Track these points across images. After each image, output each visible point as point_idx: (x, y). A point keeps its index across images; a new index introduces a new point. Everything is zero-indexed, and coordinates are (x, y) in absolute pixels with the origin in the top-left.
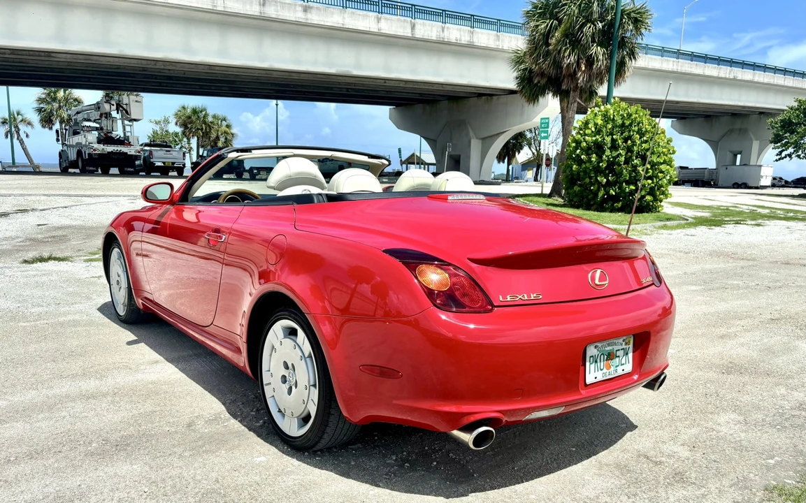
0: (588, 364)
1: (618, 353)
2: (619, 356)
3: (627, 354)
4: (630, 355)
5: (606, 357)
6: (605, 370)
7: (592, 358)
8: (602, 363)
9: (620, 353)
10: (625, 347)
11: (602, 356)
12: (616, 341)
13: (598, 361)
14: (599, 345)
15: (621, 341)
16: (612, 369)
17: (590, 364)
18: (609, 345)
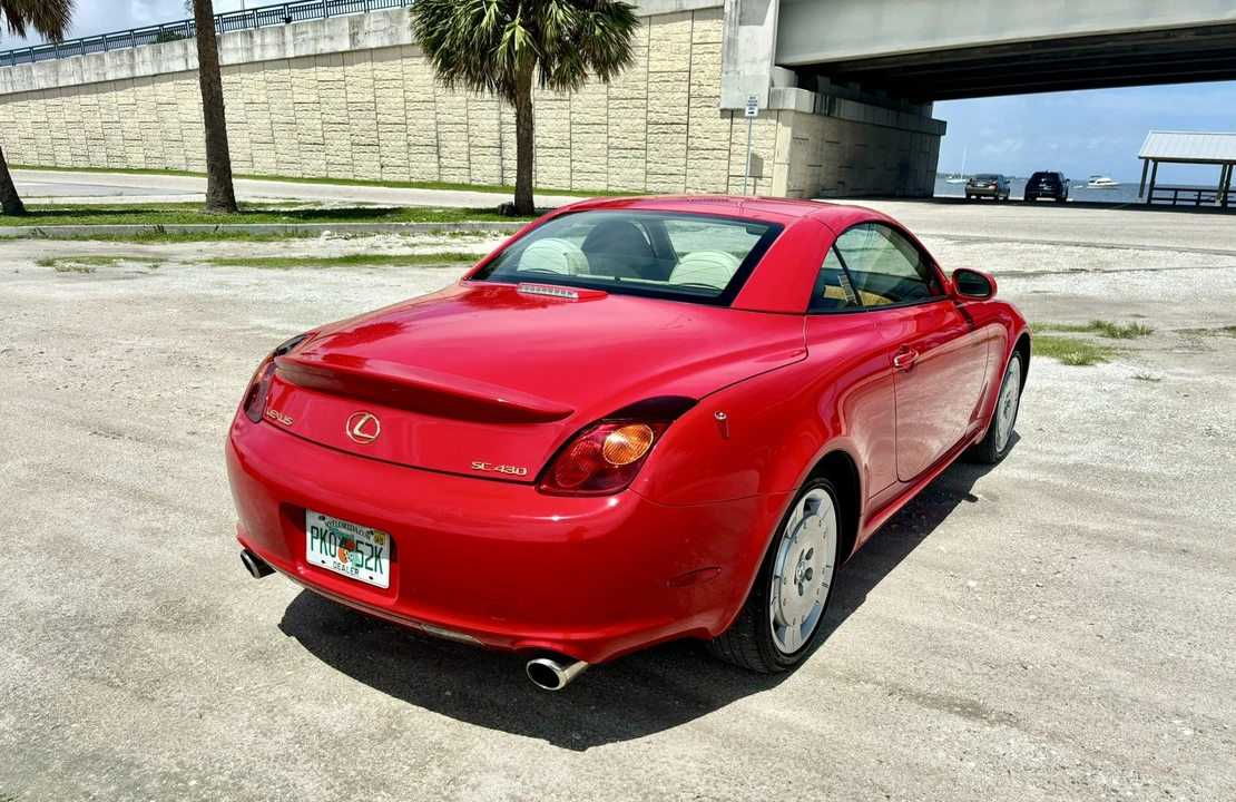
0: (309, 535)
1: (360, 547)
2: (362, 552)
3: (378, 557)
4: (385, 563)
5: (338, 541)
6: (337, 559)
7: (315, 531)
8: (333, 547)
9: (368, 550)
10: (374, 544)
11: (333, 537)
12: (359, 528)
13: (327, 538)
14: (328, 519)
15: (366, 530)
16: (349, 565)
17: (313, 537)
18: (344, 526)
